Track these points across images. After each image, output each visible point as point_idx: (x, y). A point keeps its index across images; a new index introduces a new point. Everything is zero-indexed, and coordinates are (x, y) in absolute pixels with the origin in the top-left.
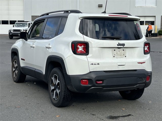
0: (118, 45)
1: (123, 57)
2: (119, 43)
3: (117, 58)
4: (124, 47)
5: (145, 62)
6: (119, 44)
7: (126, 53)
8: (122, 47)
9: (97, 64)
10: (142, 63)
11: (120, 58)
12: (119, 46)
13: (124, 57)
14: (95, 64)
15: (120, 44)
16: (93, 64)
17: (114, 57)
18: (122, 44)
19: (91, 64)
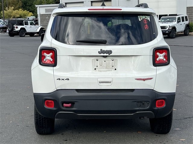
0: (99, 53)
1: (111, 71)
2: (101, 50)
3: (101, 71)
4: (111, 55)
5: (151, 79)
6: (102, 52)
7: (117, 64)
8: (108, 55)
9: (66, 79)
10: (144, 80)
11: (105, 72)
12: (102, 54)
13: (113, 70)
14: (62, 79)
15: (104, 51)
16: (60, 79)
17: (95, 69)
18: (107, 51)
19: (57, 79)
